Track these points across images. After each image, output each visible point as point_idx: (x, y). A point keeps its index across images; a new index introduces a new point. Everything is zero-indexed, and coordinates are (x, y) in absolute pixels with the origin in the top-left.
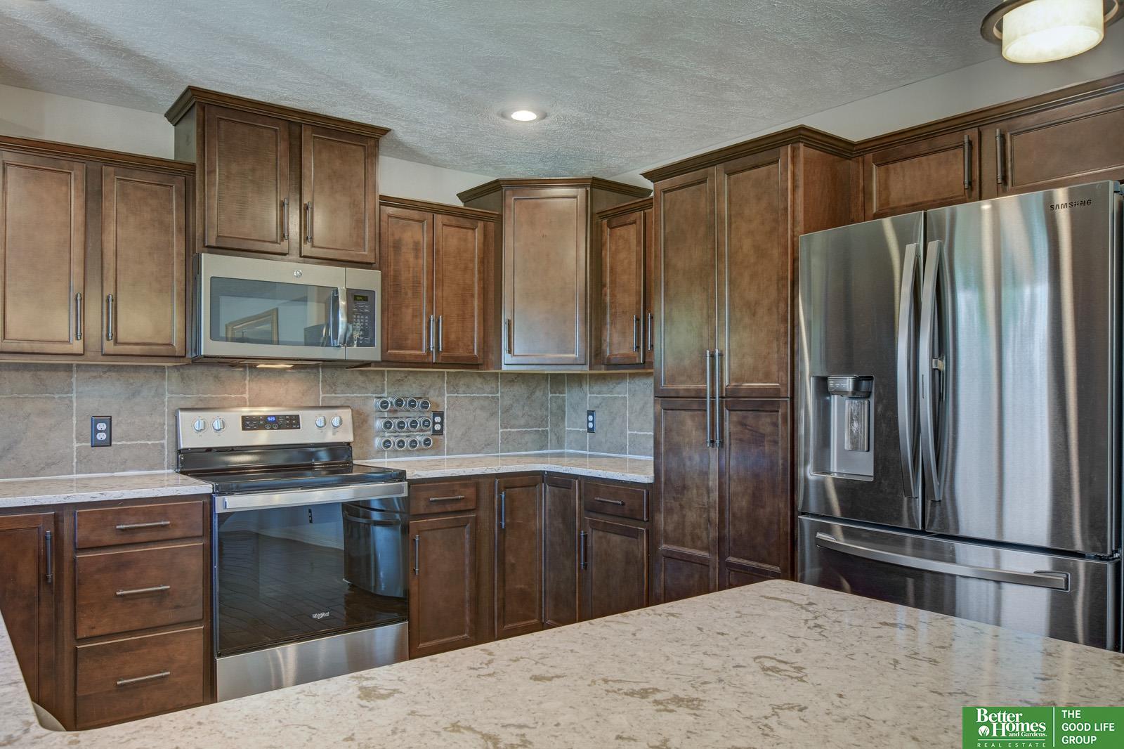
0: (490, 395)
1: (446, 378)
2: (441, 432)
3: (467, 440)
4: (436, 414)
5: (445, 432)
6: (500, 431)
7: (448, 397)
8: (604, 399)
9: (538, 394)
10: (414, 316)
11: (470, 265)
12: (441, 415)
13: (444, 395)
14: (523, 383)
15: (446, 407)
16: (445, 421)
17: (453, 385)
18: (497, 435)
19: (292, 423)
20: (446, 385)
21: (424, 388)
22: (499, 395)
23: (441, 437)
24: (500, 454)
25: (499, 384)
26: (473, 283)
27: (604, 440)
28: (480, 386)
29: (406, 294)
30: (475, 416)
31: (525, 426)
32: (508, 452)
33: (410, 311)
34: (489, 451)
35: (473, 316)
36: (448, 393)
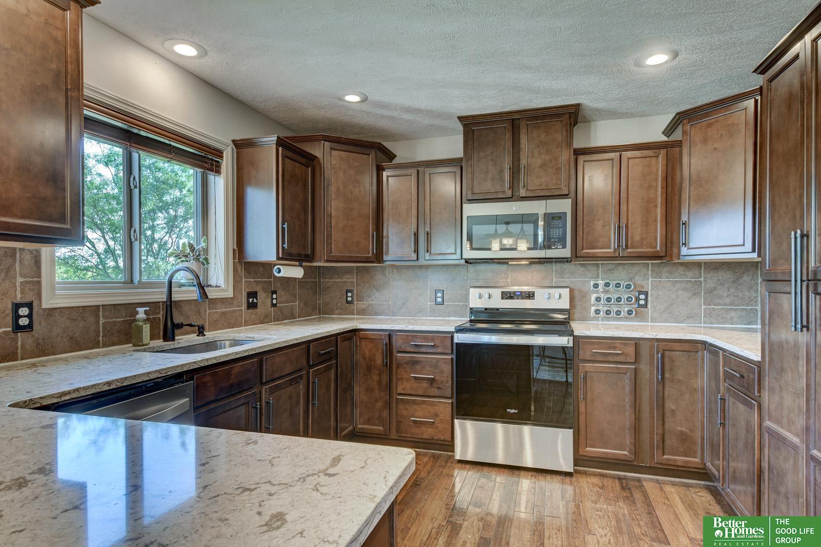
0: (693, 280)
1: (650, 267)
2: (646, 306)
3: (670, 313)
4: (640, 293)
5: (649, 306)
6: (703, 307)
7: (652, 281)
9: (745, 278)
10: (604, 226)
11: (654, 184)
12: (646, 294)
13: (648, 279)
14: (728, 270)
15: (650, 288)
16: (649, 298)
17: (656, 273)
18: (699, 310)
19: (530, 296)
20: (650, 272)
21: (631, 275)
22: (702, 279)
23: (646, 309)
24: (702, 325)
25: (702, 271)
26: (657, 196)
28: (683, 273)
30: (677, 295)
31: (730, 305)
32: (712, 324)
33: (601, 222)
34: (692, 322)
35: (656, 221)
36: (652, 278)
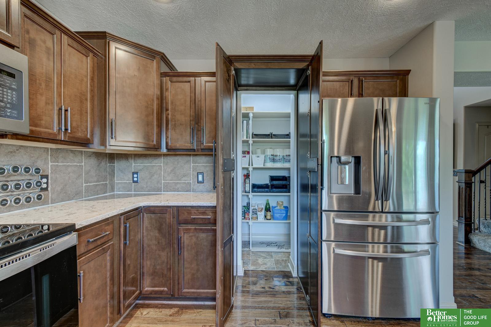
0: (78, 164)
1: (50, 153)
2: (46, 189)
3: (65, 193)
4: (43, 177)
5: (49, 189)
6: (84, 185)
7: (51, 166)
8: (145, 166)
9: (103, 163)
10: (47, 103)
11: (85, 79)
12: (47, 177)
13: (48, 163)
14: (96, 158)
15: (50, 172)
16: (50, 181)
17: (55, 157)
18: (82, 188)
20: (49, 157)
21: (33, 159)
22: (83, 164)
23: (46, 192)
24: (84, 199)
25: (83, 157)
26: (87, 91)
27: (145, 186)
28: (72, 158)
29: (40, 84)
30: (69, 177)
31: (97, 182)
32: (88, 197)
33: (44, 98)
34: (78, 198)
35: (87, 113)
36: (51, 162)
